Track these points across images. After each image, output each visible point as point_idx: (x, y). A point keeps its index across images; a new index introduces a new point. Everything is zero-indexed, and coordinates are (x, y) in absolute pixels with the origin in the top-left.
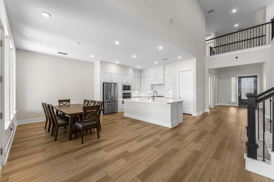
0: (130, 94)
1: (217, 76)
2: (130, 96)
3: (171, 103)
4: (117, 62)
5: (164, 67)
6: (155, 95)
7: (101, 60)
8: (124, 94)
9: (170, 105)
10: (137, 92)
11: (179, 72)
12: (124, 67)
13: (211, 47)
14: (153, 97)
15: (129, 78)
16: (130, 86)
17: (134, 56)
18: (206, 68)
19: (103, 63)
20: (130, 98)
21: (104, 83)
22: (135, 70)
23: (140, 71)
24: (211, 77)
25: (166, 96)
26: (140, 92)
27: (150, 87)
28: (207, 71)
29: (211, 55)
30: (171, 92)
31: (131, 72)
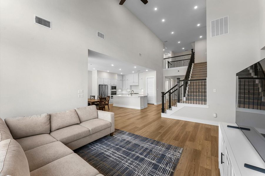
0: (116, 92)
1: (174, 80)
2: (116, 93)
3: (141, 97)
4: (108, 71)
5: (139, 74)
6: (133, 93)
7: (98, 70)
8: (112, 92)
9: (140, 98)
10: (120, 90)
11: (147, 78)
12: (112, 74)
13: (168, 62)
14: (132, 94)
15: (115, 82)
16: (116, 87)
17: (120, 69)
18: (164, 76)
19: (99, 72)
20: (116, 95)
21: (99, 85)
22: (119, 75)
23: (123, 76)
24: (169, 81)
25: (140, 94)
26: (122, 90)
27: (129, 87)
28: (164, 78)
29: (168, 68)
30: (143, 90)
31: (116, 77)
